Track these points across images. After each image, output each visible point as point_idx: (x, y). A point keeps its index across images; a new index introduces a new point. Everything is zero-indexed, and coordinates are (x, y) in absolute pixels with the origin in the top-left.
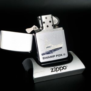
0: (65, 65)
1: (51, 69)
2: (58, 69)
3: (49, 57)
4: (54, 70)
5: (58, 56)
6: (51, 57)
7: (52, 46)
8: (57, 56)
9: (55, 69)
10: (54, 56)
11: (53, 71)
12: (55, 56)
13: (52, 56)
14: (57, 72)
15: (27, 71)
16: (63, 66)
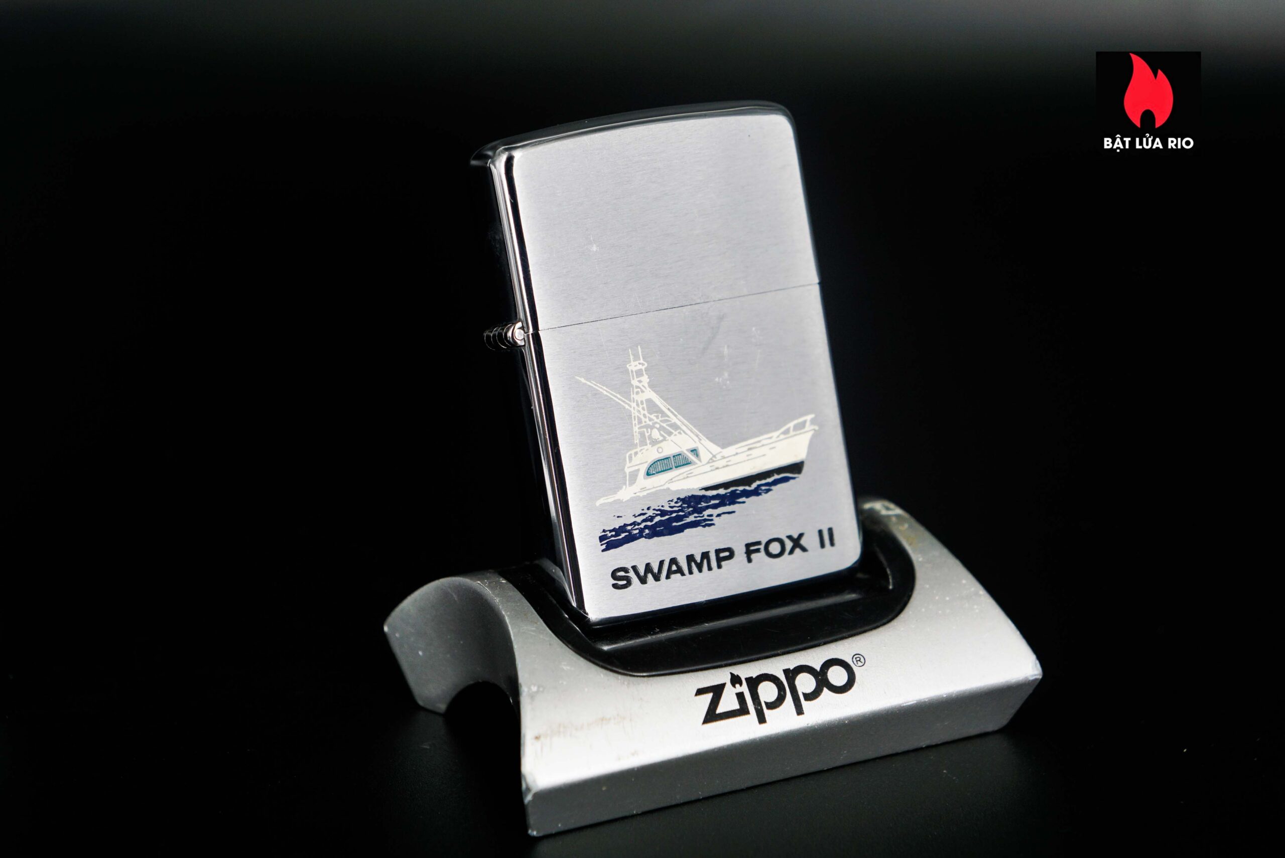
0: (842, 649)
1: (700, 692)
2: (768, 692)
3: (674, 568)
4: (736, 706)
5: (759, 558)
6: (699, 562)
7: (707, 448)
8: (750, 550)
9: (744, 689)
10: (725, 555)
11: (720, 710)
12: (731, 556)
13: (705, 555)
14: (762, 719)
15: (442, 707)
16: (815, 657)
